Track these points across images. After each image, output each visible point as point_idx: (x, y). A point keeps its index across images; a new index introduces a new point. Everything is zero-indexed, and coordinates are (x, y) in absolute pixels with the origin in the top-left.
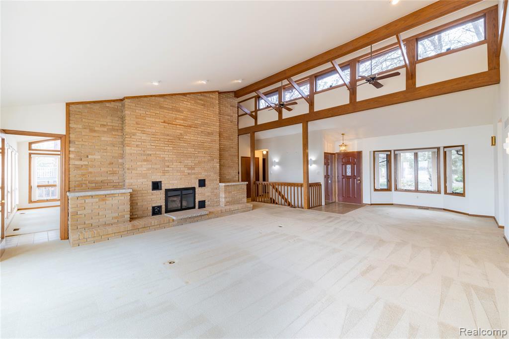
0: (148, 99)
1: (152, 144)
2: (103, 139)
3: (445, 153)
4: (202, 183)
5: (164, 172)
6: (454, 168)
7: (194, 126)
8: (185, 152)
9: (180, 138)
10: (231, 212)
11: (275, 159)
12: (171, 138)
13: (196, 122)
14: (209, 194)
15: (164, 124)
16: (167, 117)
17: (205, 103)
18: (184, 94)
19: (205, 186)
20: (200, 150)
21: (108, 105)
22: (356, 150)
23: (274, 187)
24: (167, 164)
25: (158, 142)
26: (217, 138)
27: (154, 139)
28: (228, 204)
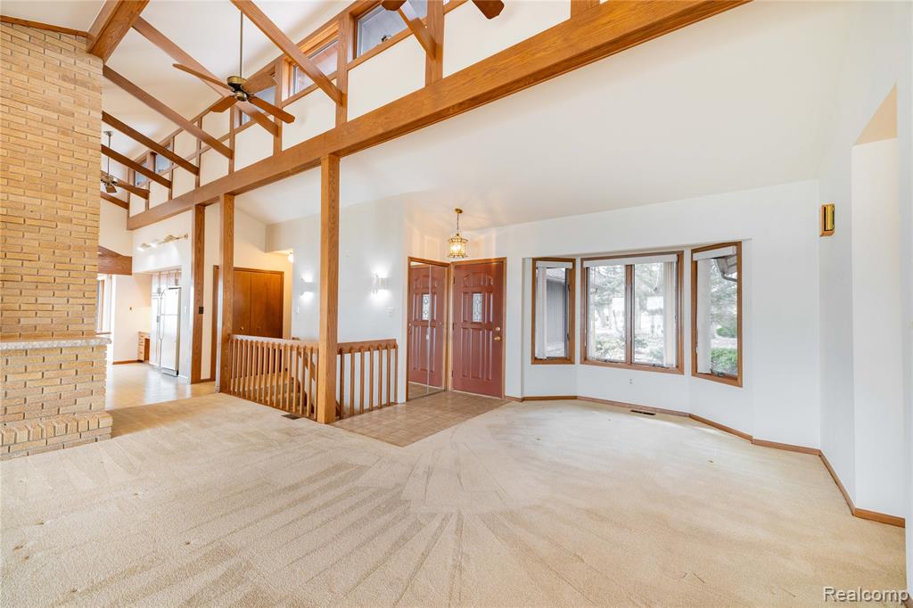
3: (695, 264)
6: (714, 310)
22: (493, 255)
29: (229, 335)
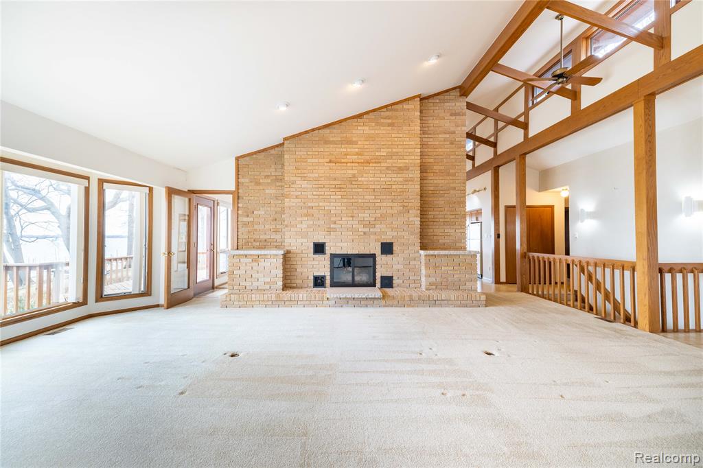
0: (310, 135)
1: (315, 193)
2: (267, 191)
4: (387, 248)
5: (330, 231)
7: (374, 161)
8: (360, 201)
9: (352, 181)
10: (434, 303)
11: (585, 205)
12: (340, 183)
13: (377, 154)
14: (401, 267)
15: (329, 164)
16: (335, 153)
17: (394, 121)
18: (360, 116)
19: (392, 254)
20: (384, 197)
21: (272, 152)
23: (582, 270)
24: (333, 219)
25: (322, 190)
26: (416, 174)
27: (316, 186)
28: (434, 287)
29: (525, 253)
